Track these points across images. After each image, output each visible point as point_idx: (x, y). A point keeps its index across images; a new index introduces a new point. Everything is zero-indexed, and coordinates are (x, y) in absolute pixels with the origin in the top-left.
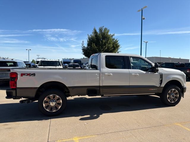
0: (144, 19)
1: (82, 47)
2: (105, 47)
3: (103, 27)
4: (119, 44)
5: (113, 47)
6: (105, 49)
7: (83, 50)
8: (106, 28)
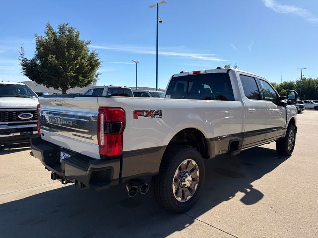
0: (161, 22)
1: (22, 59)
2: (76, 64)
3: (66, 25)
4: (99, 61)
5: (90, 64)
6: (76, 67)
7: (23, 65)
8: (71, 28)
